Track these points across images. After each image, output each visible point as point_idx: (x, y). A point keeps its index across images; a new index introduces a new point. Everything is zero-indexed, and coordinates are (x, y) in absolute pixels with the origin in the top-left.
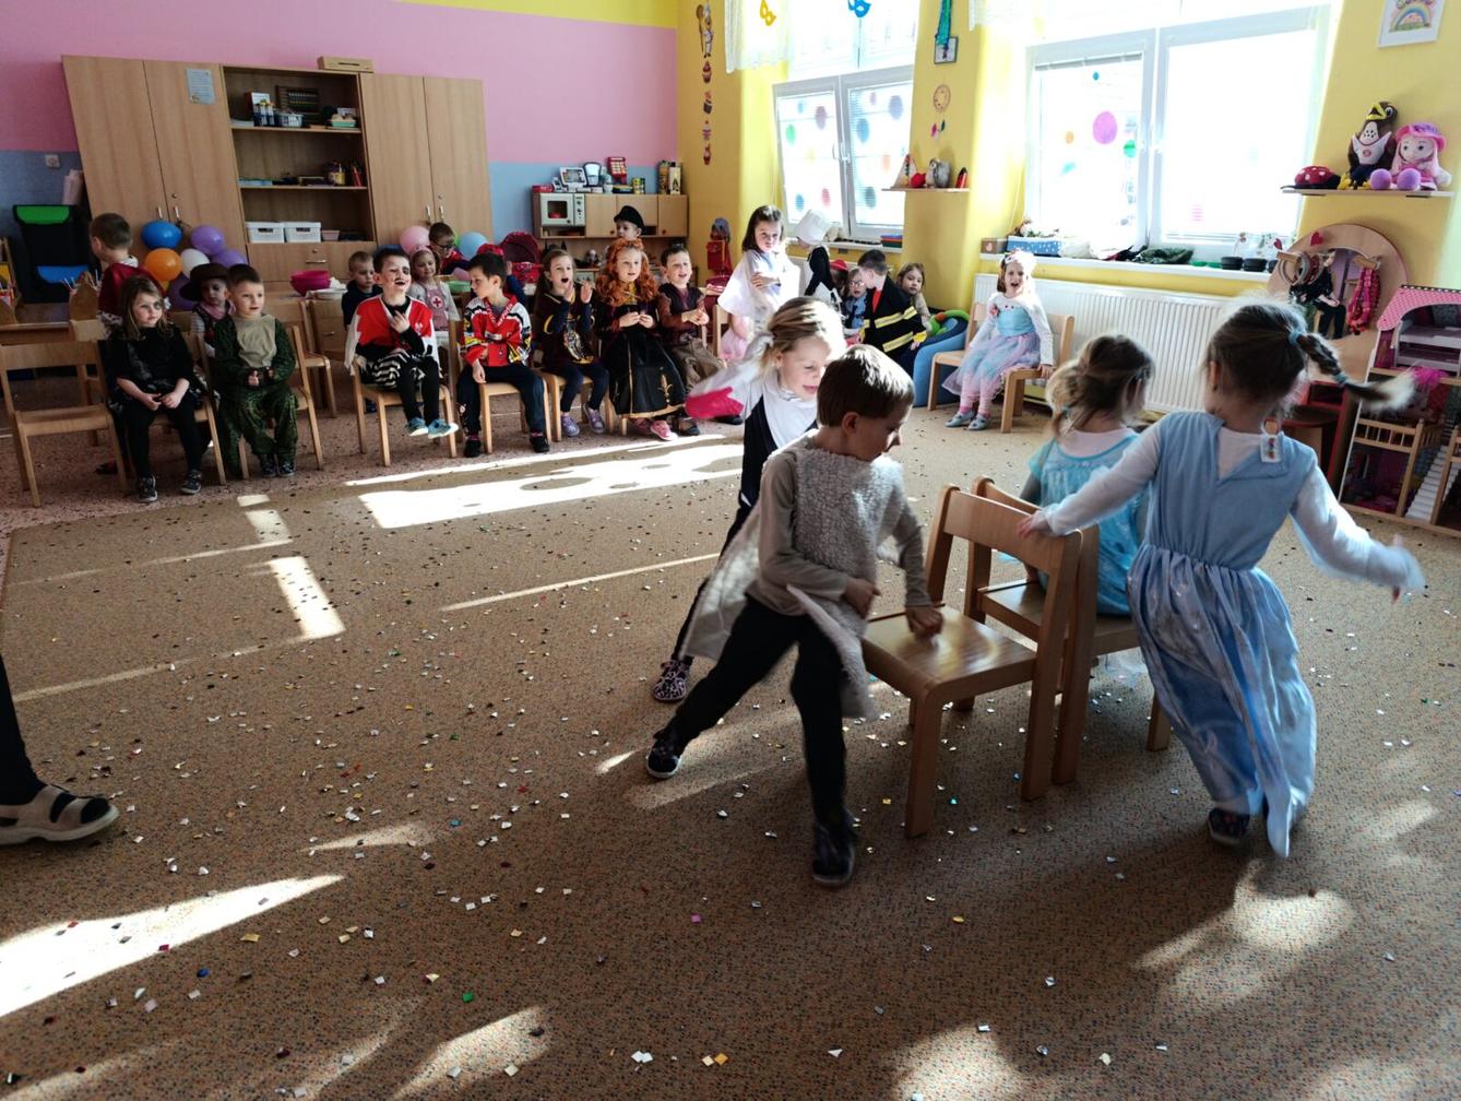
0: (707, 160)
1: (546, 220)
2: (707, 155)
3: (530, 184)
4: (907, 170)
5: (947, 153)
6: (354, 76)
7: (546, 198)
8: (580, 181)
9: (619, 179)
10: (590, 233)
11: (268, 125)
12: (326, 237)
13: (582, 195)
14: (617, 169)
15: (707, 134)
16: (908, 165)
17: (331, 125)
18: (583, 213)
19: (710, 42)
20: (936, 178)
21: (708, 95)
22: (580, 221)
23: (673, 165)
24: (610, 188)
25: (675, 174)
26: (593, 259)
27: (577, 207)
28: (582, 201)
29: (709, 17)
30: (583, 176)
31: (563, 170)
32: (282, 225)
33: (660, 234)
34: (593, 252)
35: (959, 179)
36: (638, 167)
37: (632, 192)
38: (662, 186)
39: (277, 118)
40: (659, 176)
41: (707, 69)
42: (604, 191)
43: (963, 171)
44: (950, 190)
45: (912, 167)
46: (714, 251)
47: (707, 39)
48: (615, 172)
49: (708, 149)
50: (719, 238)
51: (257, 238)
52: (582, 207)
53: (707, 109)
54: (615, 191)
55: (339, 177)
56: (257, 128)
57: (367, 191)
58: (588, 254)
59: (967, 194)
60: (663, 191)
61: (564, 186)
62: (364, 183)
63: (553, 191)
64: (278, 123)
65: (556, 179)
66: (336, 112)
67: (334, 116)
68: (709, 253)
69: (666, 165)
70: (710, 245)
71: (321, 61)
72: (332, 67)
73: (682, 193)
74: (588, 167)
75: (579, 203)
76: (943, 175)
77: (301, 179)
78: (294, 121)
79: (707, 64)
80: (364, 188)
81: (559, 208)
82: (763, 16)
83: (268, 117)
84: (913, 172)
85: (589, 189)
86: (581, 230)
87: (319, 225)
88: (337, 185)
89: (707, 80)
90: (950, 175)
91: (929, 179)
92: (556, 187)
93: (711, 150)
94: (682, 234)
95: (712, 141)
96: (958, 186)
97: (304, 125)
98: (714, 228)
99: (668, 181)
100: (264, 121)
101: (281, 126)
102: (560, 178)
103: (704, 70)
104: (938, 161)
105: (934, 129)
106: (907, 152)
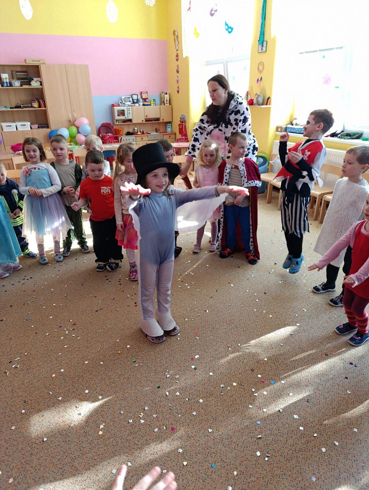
0: (178, 92)
1: (117, 118)
2: (178, 90)
3: (111, 103)
4: (247, 97)
5: (263, 90)
6: (38, 66)
7: (116, 109)
8: (130, 101)
9: (145, 100)
10: (134, 122)
11: (7, 86)
12: (32, 127)
13: (131, 107)
14: (144, 96)
15: (178, 82)
16: (247, 96)
17: (31, 85)
18: (131, 114)
19: (178, 45)
20: (257, 101)
21: (178, 66)
22: (130, 117)
23: (166, 94)
24: (141, 104)
25: (167, 97)
26: (136, 131)
27: (129, 112)
28: (131, 109)
29: (177, 35)
30: (131, 99)
31: (123, 98)
32: (15, 124)
33: (161, 121)
34: (136, 129)
35: (267, 101)
36: (153, 95)
37: (150, 105)
38: (162, 102)
39: (10, 83)
40: (161, 98)
41: (177, 56)
42: (139, 105)
43: (269, 98)
44: (263, 106)
45: (249, 96)
46: (181, 127)
47: (177, 44)
48: (143, 98)
49: (178, 87)
50: (182, 122)
51: (6, 129)
52: (131, 112)
53: (178, 72)
54: (144, 105)
55: (36, 105)
56: (3, 87)
57: (46, 110)
58: (134, 129)
59: (270, 108)
60: (163, 104)
61: (123, 104)
62: (45, 107)
63: (119, 106)
64: (11, 85)
65: (121, 101)
66: (33, 80)
67: (32, 81)
68: (179, 128)
69: (164, 94)
70: (179, 125)
71: (25, 61)
72: (30, 62)
73: (170, 104)
74: (133, 96)
75: (129, 110)
76: (261, 100)
77: (22, 106)
78: (17, 84)
79: (177, 54)
80: (45, 109)
81: (122, 113)
82: (195, 34)
83: (7, 83)
84: (249, 99)
85: (133, 105)
86: (130, 120)
87: (29, 123)
88: (35, 108)
89: (177, 60)
90: (263, 100)
91: (255, 102)
92: (120, 104)
93: (179, 87)
94: (170, 120)
95: (179, 84)
96: (267, 104)
97: (21, 86)
98: (181, 118)
99: (164, 100)
100: (5, 85)
101: (12, 86)
102: (122, 101)
103: (176, 56)
104: (258, 94)
105: (258, 80)
106: (248, 90)
